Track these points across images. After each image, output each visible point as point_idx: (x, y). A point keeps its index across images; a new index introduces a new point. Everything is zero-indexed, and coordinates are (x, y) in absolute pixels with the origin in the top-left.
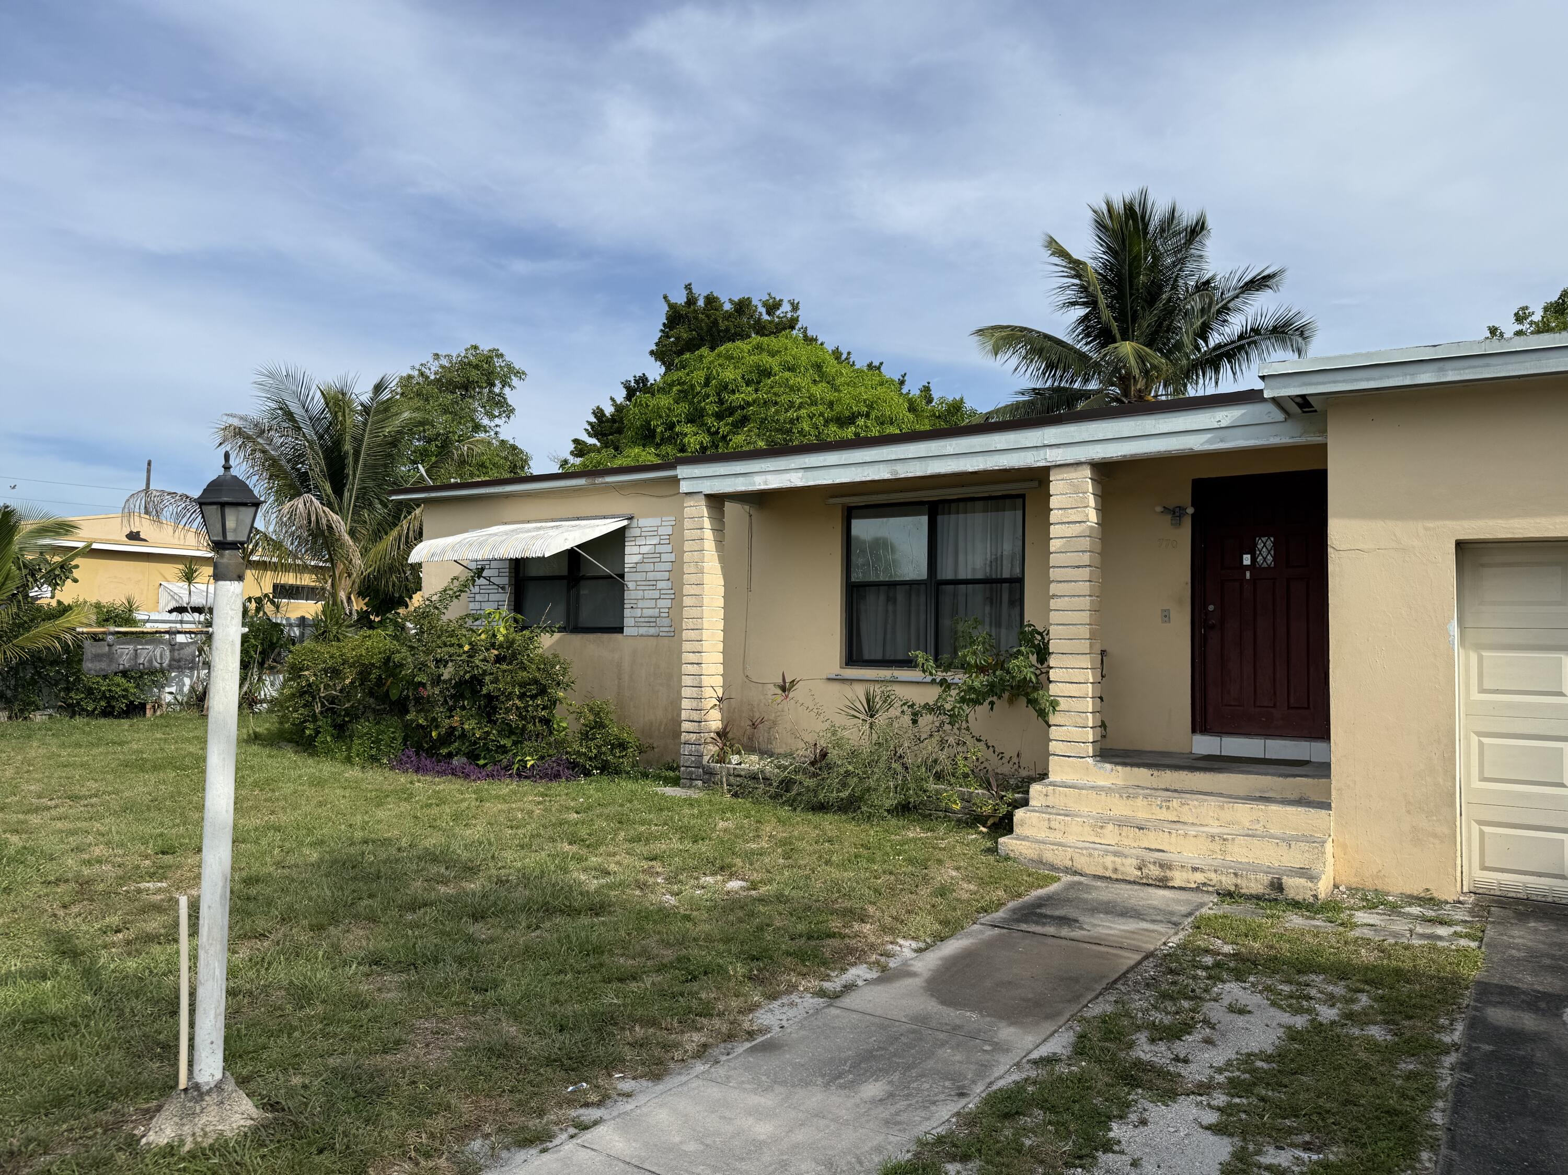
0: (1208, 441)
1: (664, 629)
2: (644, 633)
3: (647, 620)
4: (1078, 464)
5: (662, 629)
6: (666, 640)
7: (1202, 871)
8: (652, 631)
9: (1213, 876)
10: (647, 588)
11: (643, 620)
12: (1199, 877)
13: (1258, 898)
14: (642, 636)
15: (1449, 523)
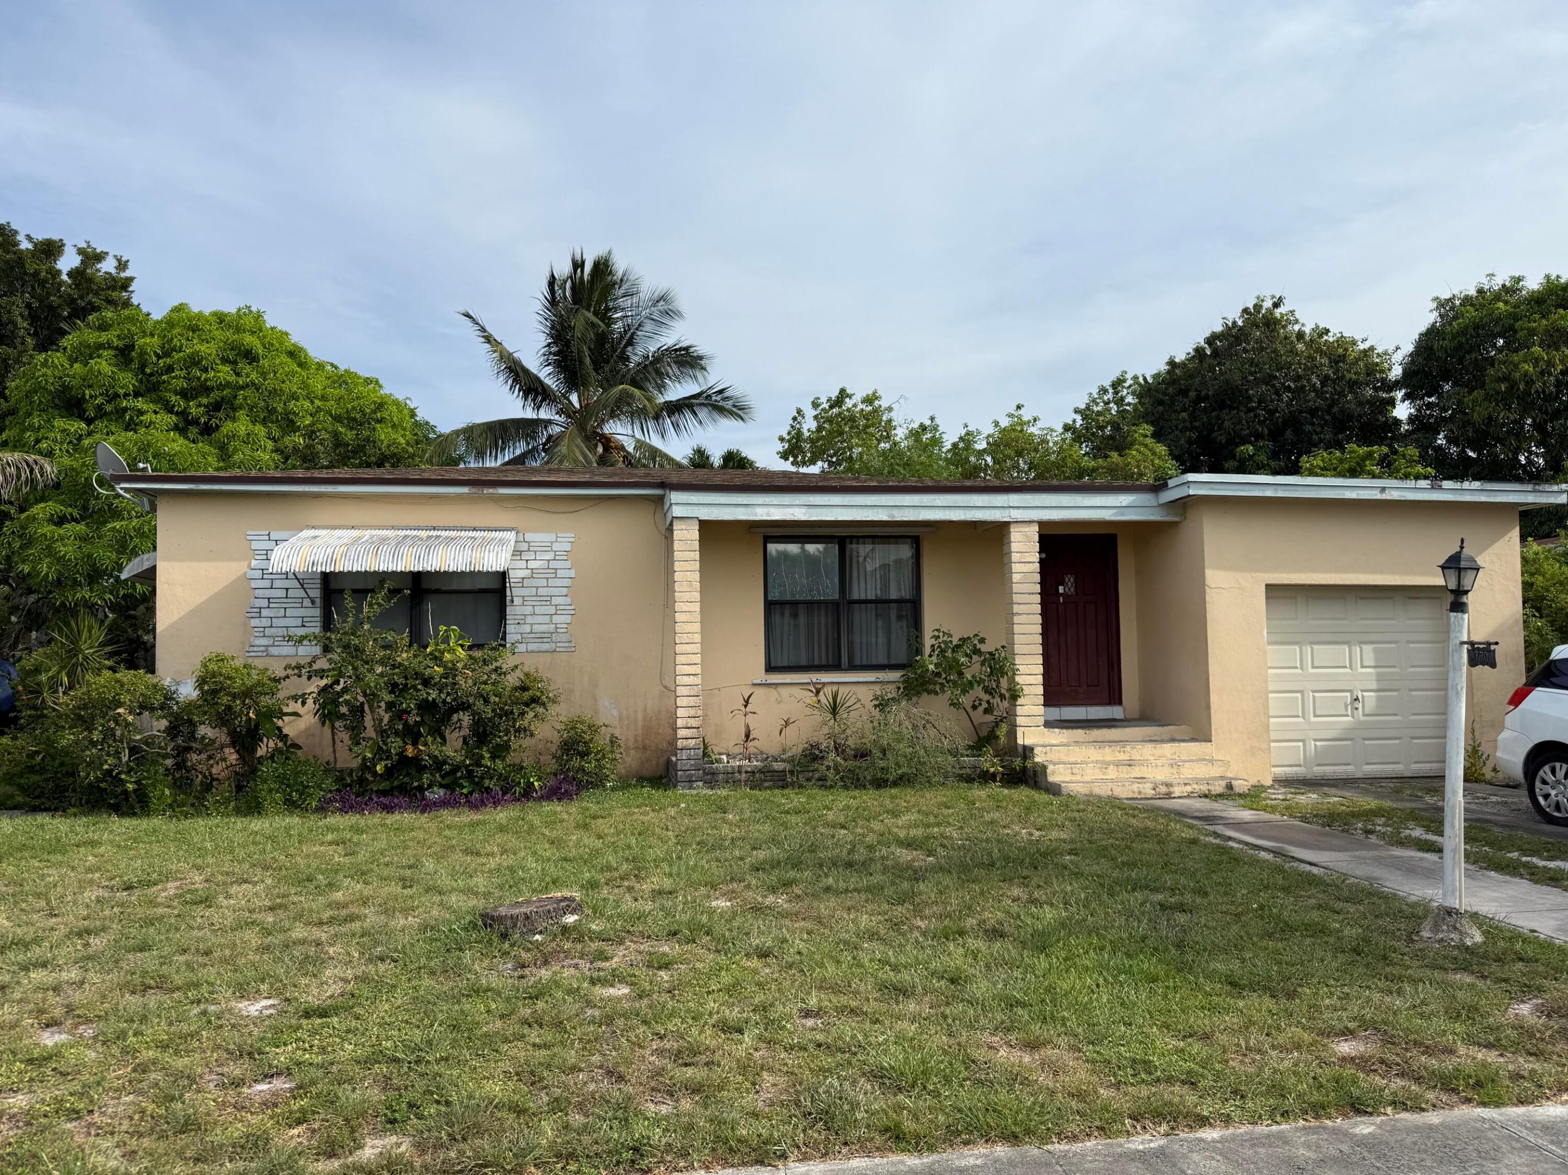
0: (1115, 514)
1: (562, 645)
2: (535, 649)
3: (538, 635)
4: (1031, 522)
5: (558, 645)
6: (564, 656)
7: (1190, 784)
8: (546, 647)
9: (1196, 786)
10: (539, 603)
11: (533, 636)
12: (1189, 789)
13: (1220, 796)
14: (532, 652)
15: (1263, 575)
